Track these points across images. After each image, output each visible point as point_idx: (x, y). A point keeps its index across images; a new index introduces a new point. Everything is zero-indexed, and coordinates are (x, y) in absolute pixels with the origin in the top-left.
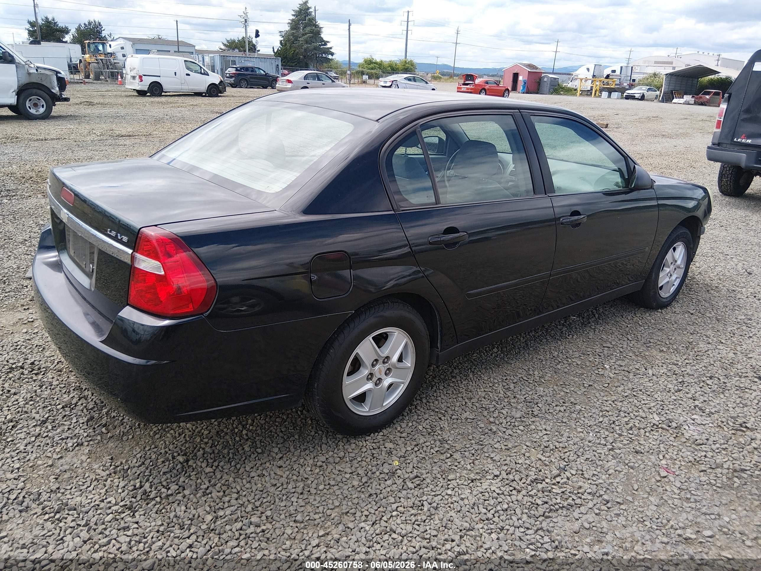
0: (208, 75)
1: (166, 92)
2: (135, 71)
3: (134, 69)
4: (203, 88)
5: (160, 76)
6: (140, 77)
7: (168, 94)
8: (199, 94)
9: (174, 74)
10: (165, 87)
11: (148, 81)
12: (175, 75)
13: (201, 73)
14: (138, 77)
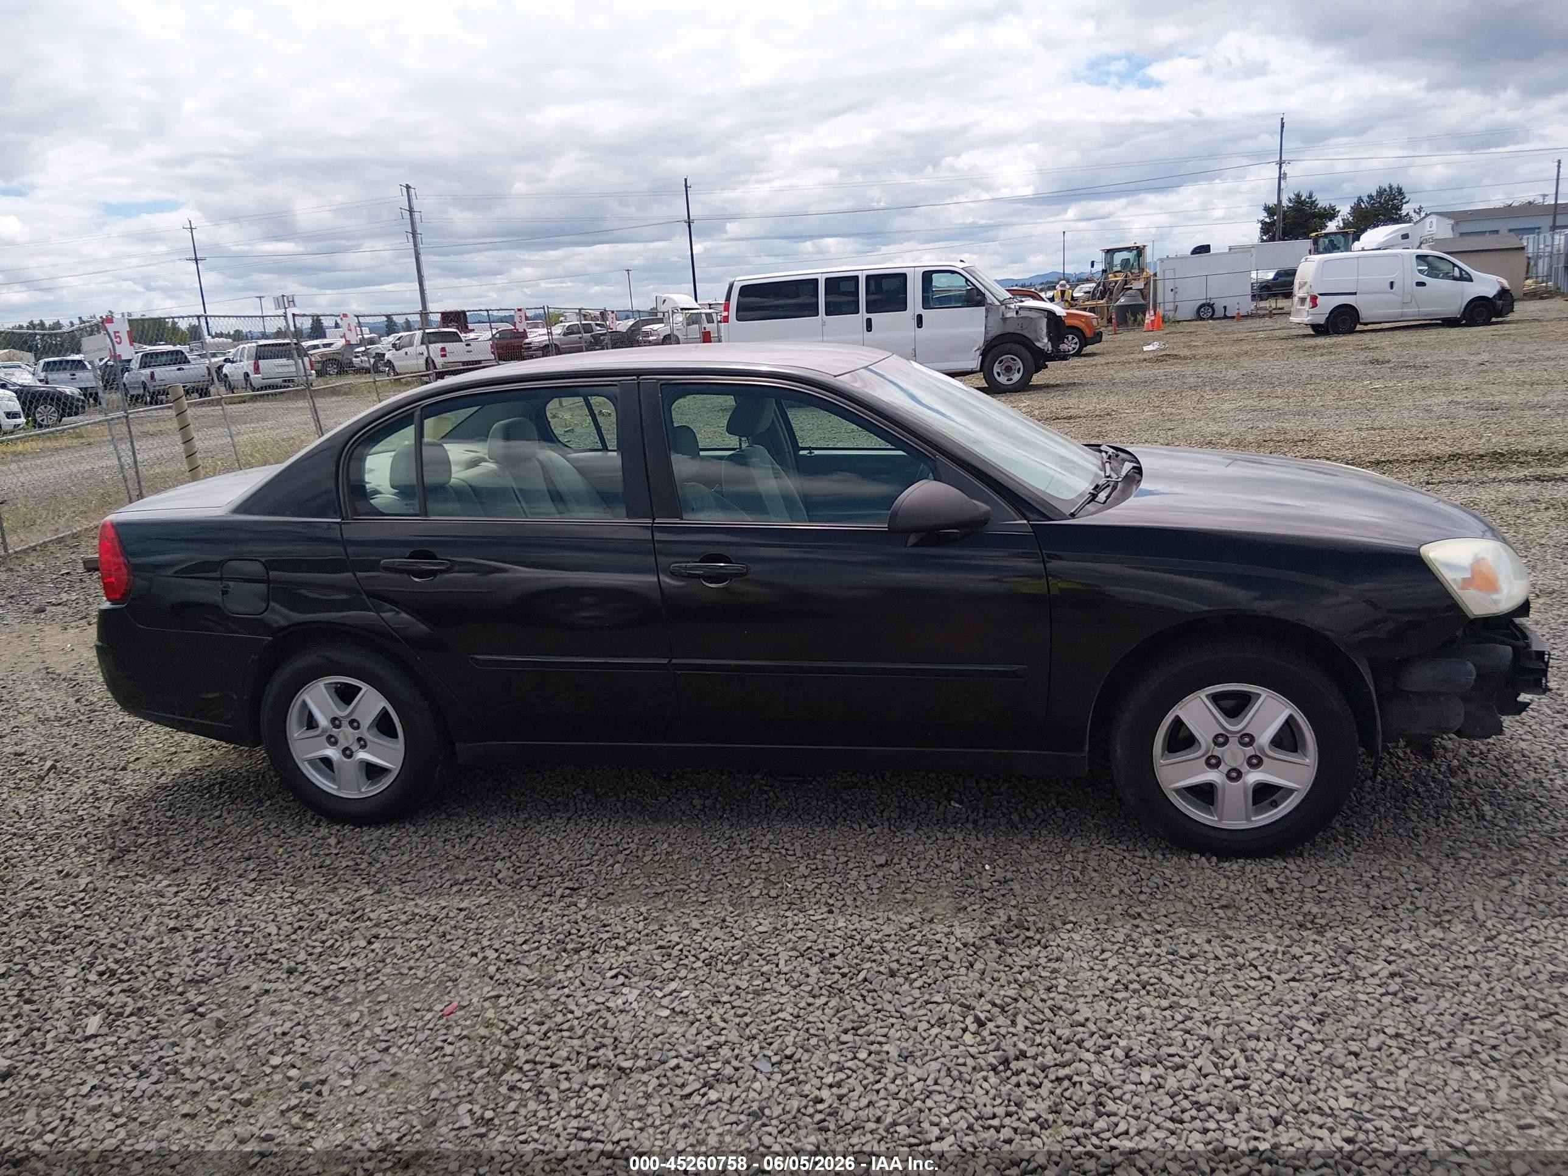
0: (1470, 279)
1: (1366, 324)
2: (1305, 289)
3: (1305, 283)
4: (1455, 309)
5: (1355, 294)
6: (1314, 299)
7: (1370, 327)
8: (1449, 322)
9: (1388, 285)
10: (1365, 313)
11: (1327, 305)
12: (1392, 287)
13: (1455, 279)
14: (1308, 299)
